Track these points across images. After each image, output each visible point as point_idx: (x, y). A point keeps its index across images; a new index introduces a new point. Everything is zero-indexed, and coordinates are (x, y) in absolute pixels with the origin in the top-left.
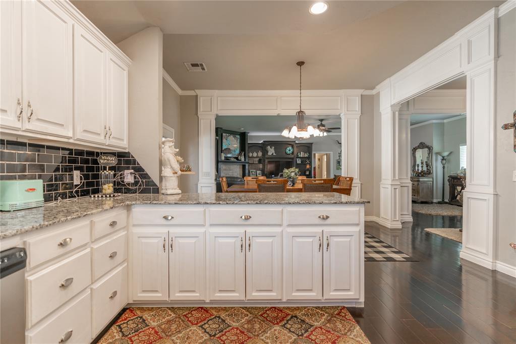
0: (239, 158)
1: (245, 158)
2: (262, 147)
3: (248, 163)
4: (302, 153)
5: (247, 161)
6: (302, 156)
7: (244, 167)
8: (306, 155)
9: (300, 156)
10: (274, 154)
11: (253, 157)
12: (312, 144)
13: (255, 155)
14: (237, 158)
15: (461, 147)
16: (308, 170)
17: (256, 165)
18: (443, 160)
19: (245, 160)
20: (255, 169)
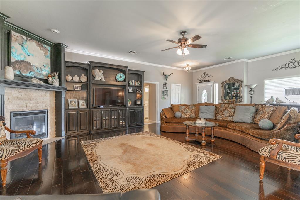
0: (50, 80)
1: (60, 81)
2: (87, 70)
3: (66, 89)
4: (133, 81)
5: (64, 85)
6: (133, 85)
7: (58, 94)
8: (138, 84)
9: (131, 84)
10: (103, 80)
11: (72, 82)
12: (144, 72)
13: (76, 79)
14: (46, 81)
15: (265, 81)
16: (138, 99)
17: (78, 93)
18: (251, 91)
19: (60, 85)
20: (76, 98)
